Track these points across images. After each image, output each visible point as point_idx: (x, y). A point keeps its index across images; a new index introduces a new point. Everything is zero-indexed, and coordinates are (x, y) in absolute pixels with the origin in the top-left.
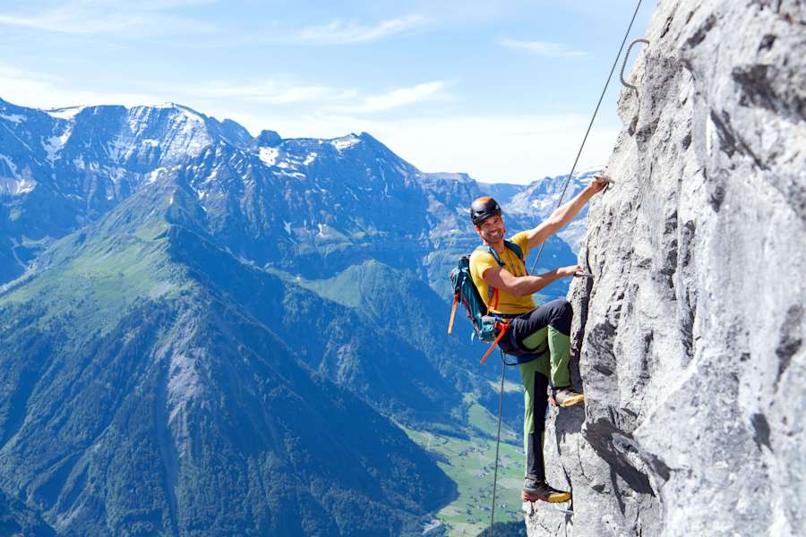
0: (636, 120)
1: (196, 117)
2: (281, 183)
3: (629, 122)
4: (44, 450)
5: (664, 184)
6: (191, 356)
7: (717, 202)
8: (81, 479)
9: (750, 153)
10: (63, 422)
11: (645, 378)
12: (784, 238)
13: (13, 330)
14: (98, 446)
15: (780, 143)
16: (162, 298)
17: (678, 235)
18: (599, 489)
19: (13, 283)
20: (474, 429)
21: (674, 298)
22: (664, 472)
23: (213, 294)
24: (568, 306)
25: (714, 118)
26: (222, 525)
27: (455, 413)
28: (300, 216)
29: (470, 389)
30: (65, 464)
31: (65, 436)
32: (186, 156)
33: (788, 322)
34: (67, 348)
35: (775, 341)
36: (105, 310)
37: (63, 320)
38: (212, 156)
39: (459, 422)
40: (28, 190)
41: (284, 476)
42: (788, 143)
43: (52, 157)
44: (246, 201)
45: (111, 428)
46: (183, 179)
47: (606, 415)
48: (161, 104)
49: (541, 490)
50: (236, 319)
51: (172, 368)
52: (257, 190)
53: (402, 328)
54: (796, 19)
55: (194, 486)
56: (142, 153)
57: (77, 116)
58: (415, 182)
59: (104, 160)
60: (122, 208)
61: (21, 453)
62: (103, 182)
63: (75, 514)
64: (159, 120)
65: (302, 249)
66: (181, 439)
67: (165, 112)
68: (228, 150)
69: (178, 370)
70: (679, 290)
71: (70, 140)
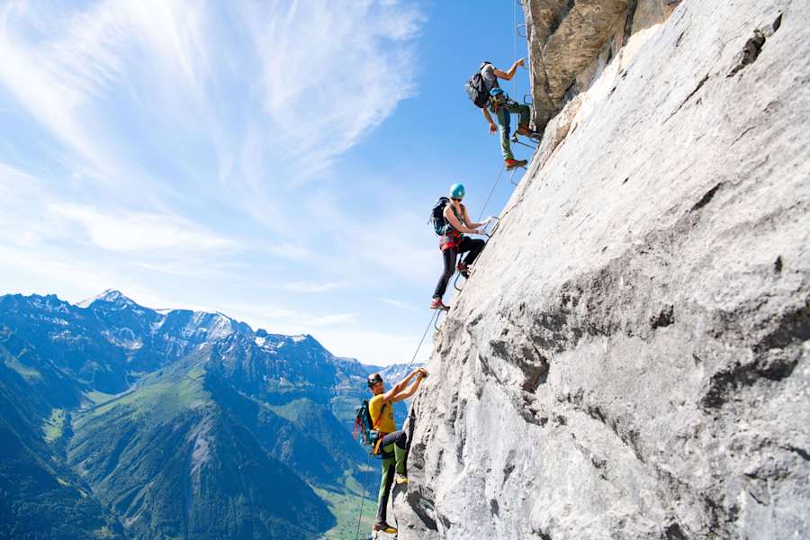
0: (441, 346)
1: (226, 319)
2: (264, 355)
3: (438, 346)
4: (124, 483)
5: (453, 378)
6: (206, 440)
7: (479, 395)
8: (141, 501)
9: (495, 376)
10: (136, 468)
11: (438, 472)
12: (509, 418)
13: (118, 418)
14: (152, 483)
15: (509, 375)
16: (196, 408)
17: (458, 403)
18: (411, 527)
19: (123, 393)
20: (348, 490)
21: (454, 434)
22: (447, 524)
23: (222, 408)
24: (404, 435)
25: (480, 358)
26: (211, 531)
27: (339, 481)
28: (271, 373)
29: (348, 469)
30: (133, 492)
31: (136, 476)
32: (219, 338)
33: (509, 457)
34: (144, 430)
35: (503, 466)
36: (166, 412)
37: (144, 415)
38: (232, 339)
39: (341, 485)
40: (138, 347)
41: (247, 508)
42: (513, 376)
43: (153, 332)
44: (245, 363)
45: (160, 474)
46: (216, 349)
47: (418, 489)
48: (211, 312)
49: (383, 526)
50: (232, 422)
51: (196, 446)
52: (252, 358)
53: (316, 434)
54: (516, 324)
55: (199, 509)
56: (197, 334)
57: (169, 314)
58: (331, 361)
59: (178, 336)
60: (183, 361)
61: (112, 484)
62: (176, 347)
63: (135, 519)
64: (209, 319)
65: (271, 389)
66: (196, 484)
67: (212, 315)
68: (241, 337)
69: (199, 447)
70: (457, 430)
71: (163, 325)
